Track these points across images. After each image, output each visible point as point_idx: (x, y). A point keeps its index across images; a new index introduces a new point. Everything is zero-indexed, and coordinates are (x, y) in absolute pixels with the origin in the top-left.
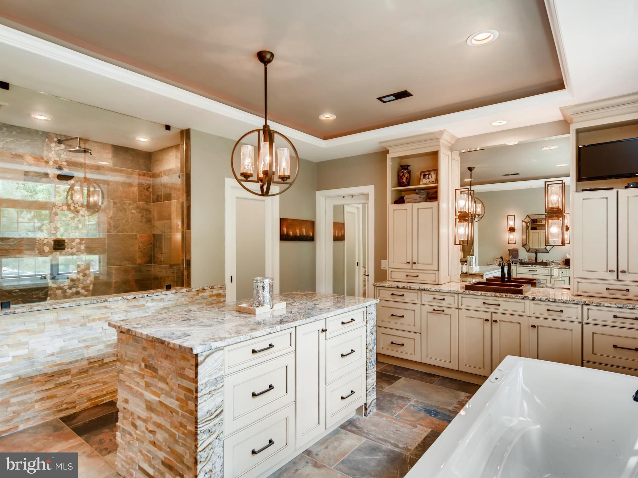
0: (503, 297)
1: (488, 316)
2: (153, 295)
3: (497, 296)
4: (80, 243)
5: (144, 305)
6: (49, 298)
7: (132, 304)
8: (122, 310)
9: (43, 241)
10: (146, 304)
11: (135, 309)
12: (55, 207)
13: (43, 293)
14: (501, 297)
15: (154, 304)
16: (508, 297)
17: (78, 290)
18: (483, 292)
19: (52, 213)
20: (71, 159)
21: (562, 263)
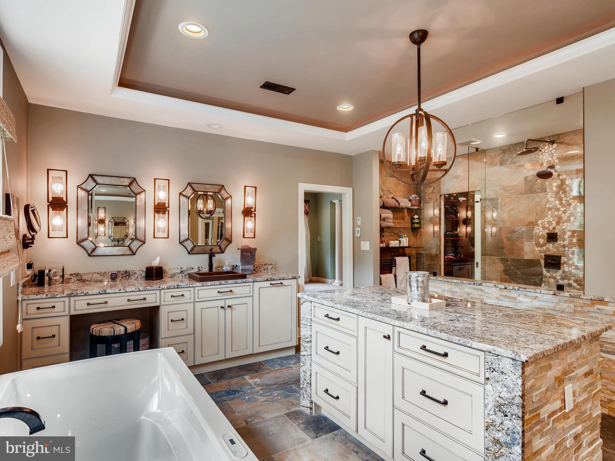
2: (525, 290)
4: (572, 236)
5: (515, 298)
6: (543, 284)
7: (503, 294)
8: (494, 296)
9: (539, 234)
10: (518, 298)
11: (506, 299)
12: (549, 202)
13: (539, 279)
15: (527, 300)
17: (570, 282)
19: (546, 208)
20: (562, 155)
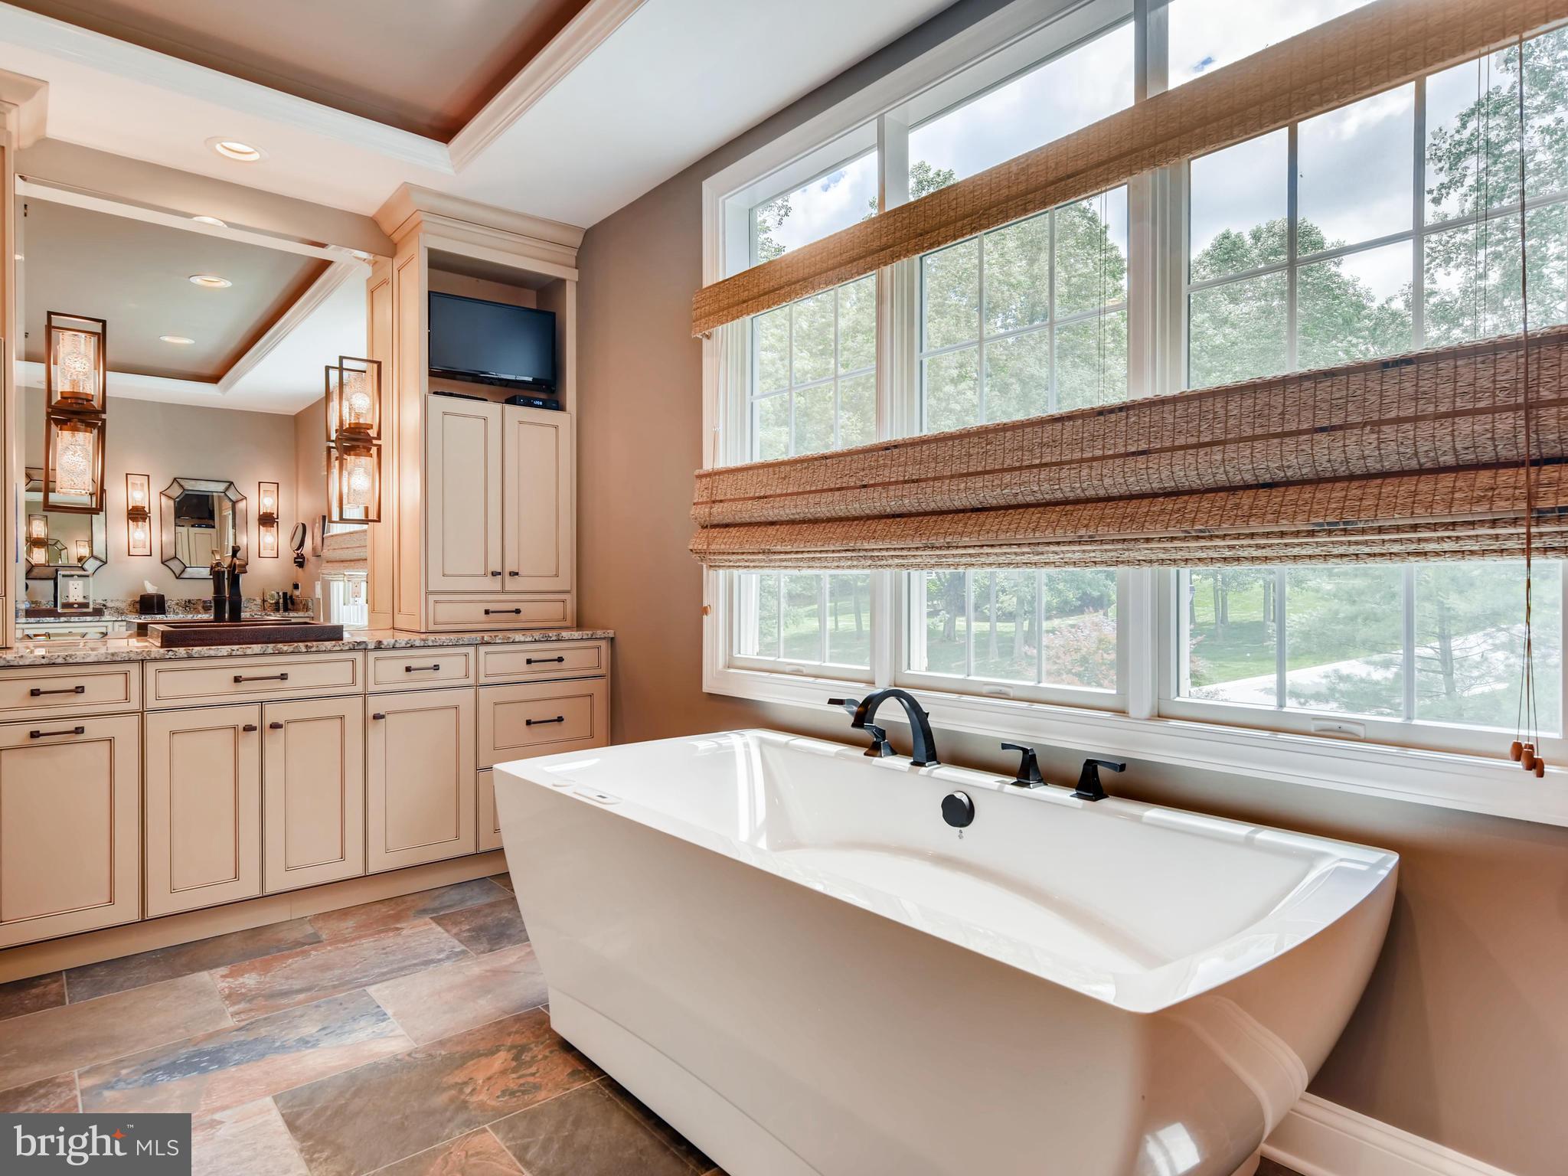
0: (300, 653)
1: (251, 716)
3: (281, 653)
14: (292, 652)
16: (314, 649)
18: (235, 647)
21: (131, 608)
